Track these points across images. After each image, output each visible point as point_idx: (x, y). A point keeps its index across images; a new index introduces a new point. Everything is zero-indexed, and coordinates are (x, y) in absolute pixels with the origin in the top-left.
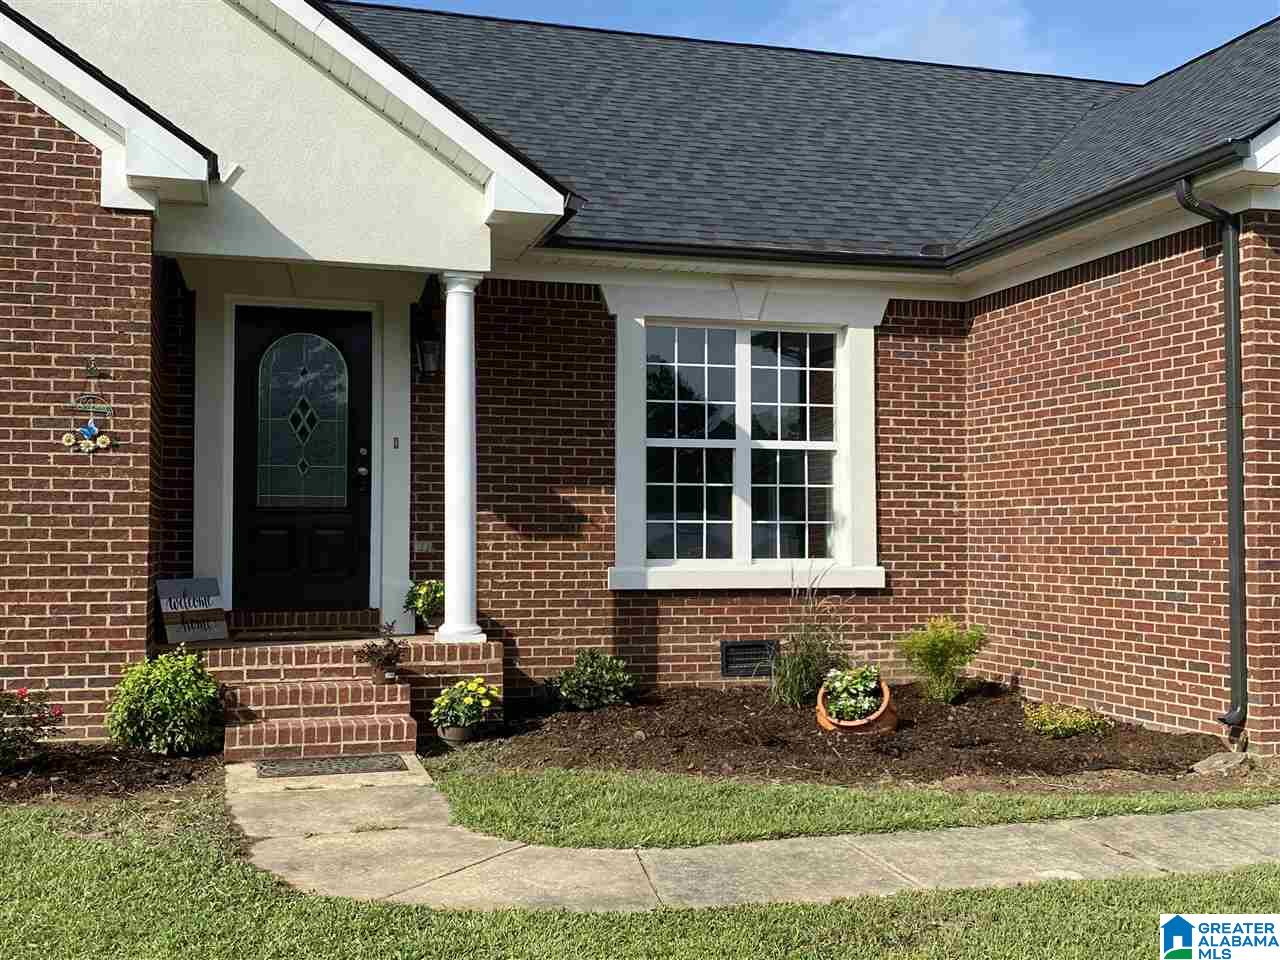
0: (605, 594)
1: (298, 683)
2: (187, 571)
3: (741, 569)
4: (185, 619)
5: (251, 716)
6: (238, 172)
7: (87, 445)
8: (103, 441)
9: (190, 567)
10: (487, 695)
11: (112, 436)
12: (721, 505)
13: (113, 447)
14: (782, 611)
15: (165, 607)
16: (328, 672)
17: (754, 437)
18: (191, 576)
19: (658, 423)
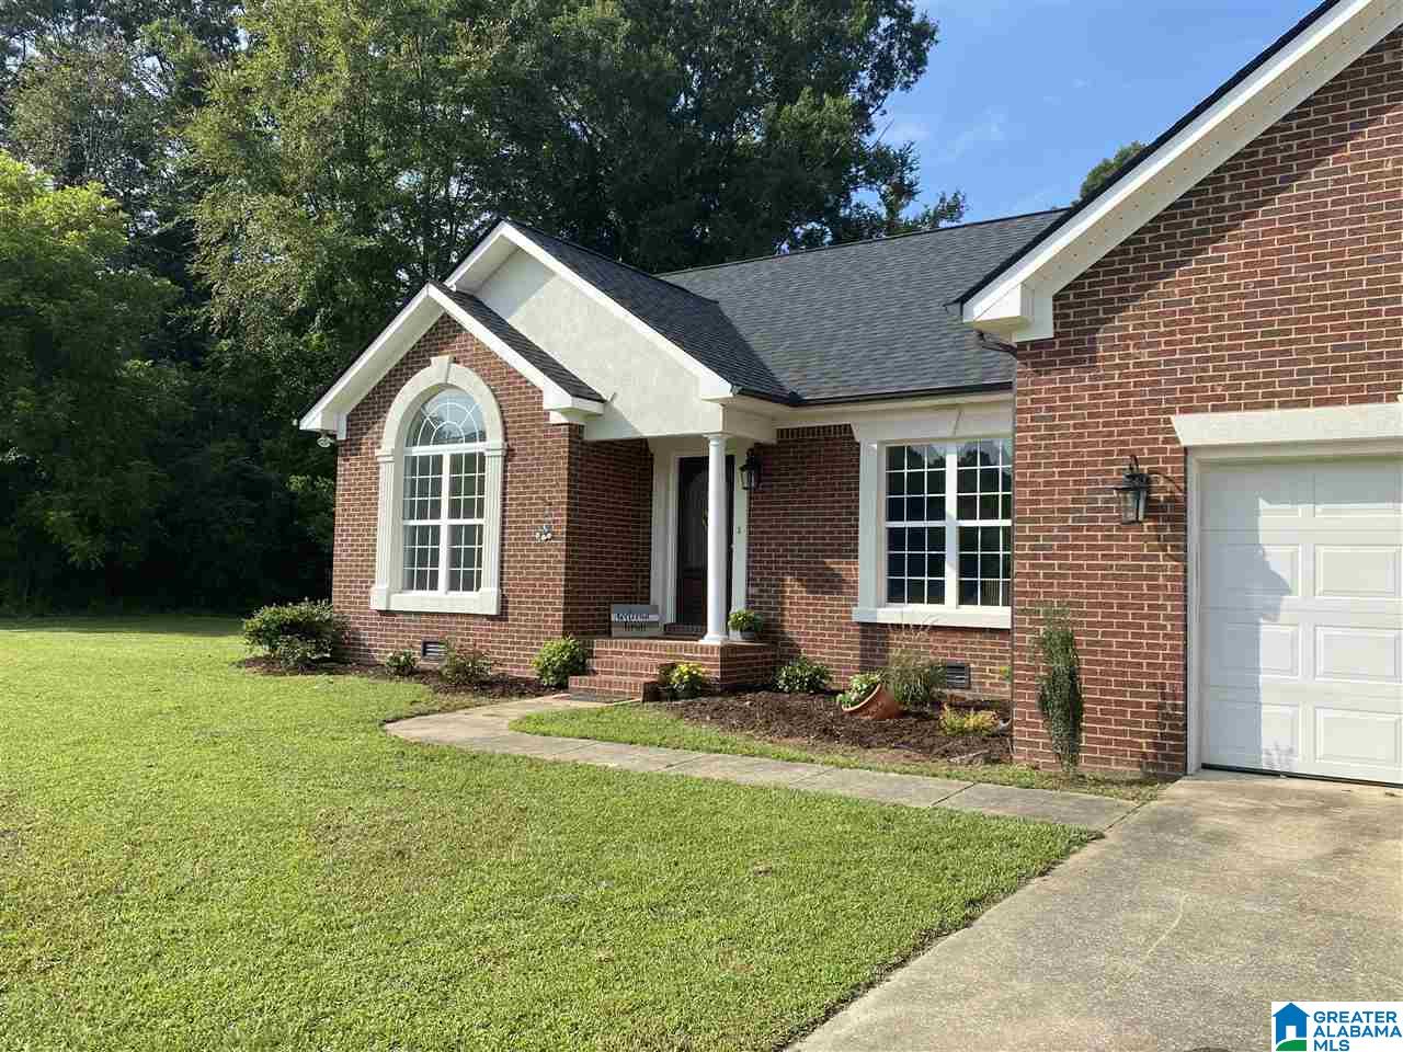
0: (852, 624)
1: (628, 659)
2: (646, 600)
3: (950, 611)
4: (626, 625)
5: (595, 673)
6: (615, 395)
7: (544, 537)
8: (549, 536)
9: (648, 599)
10: (689, 673)
11: (553, 533)
12: (937, 566)
13: (553, 538)
14: (972, 643)
15: (614, 618)
16: (641, 654)
17: (959, 518)
18: (648, 603)
19: (894, 511)
